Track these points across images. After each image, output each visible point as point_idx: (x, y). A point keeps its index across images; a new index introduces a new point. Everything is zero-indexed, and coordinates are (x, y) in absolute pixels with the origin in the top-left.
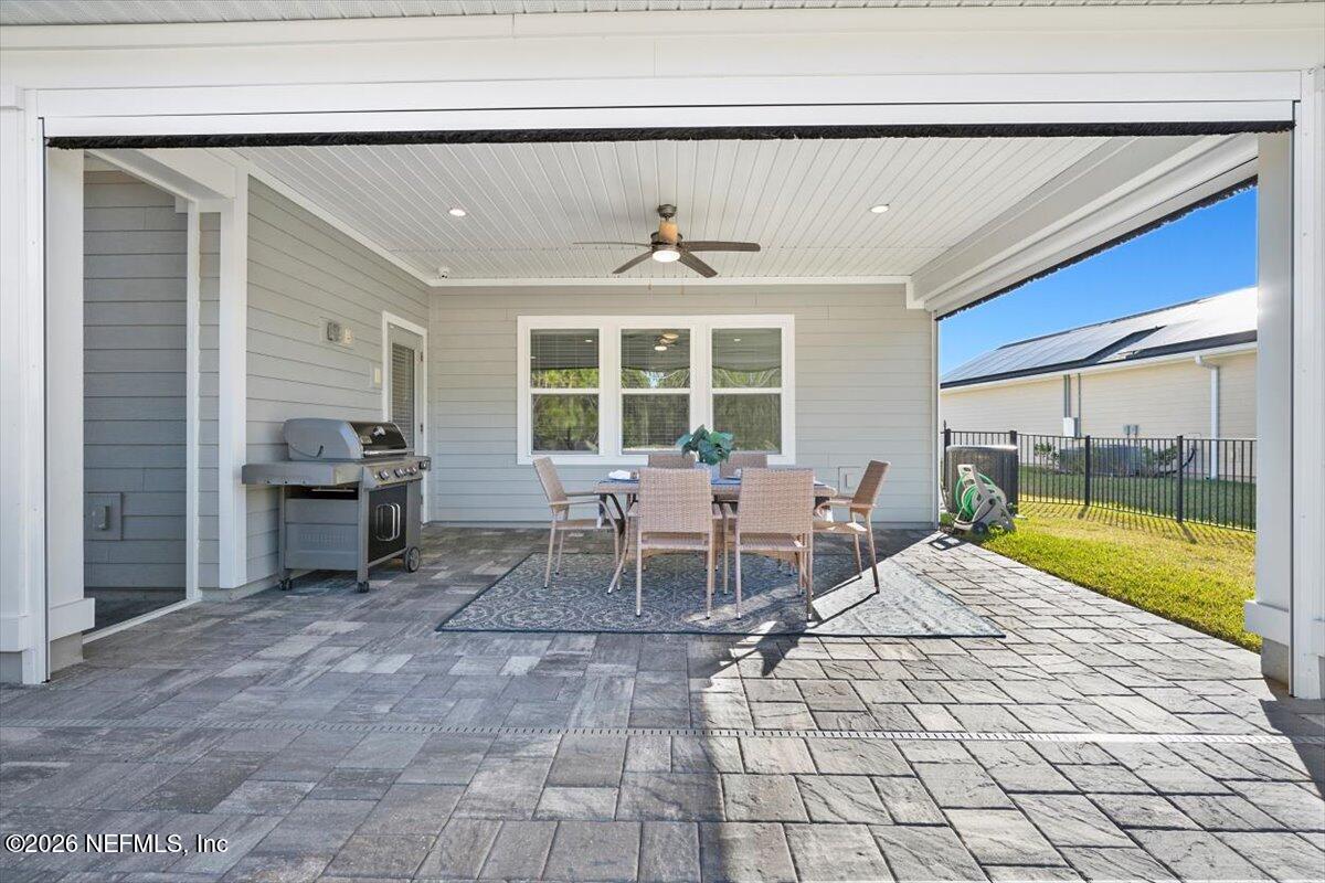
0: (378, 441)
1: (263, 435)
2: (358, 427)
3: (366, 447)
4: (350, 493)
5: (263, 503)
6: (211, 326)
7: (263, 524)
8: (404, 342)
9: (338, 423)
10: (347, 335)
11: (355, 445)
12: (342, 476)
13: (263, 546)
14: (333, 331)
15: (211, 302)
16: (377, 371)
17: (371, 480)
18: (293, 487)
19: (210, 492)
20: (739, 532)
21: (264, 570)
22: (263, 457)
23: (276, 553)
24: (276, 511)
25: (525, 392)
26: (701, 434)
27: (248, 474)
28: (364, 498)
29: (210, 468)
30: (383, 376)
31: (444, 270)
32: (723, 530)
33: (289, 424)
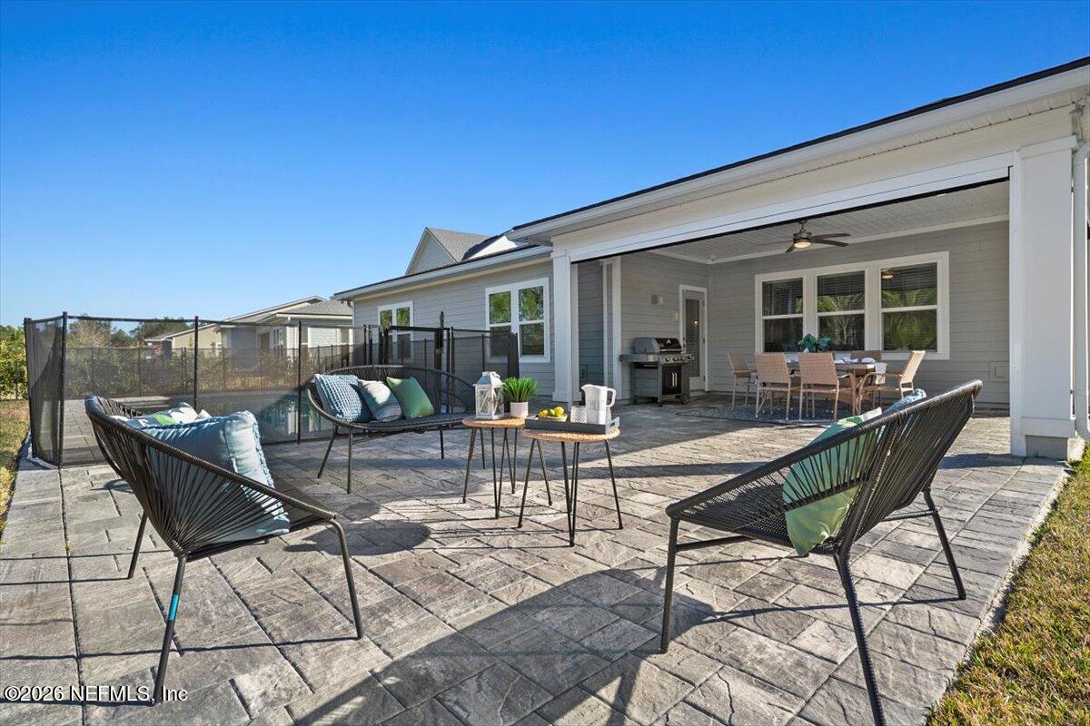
0: (667, 346)
1: (627, 344)
2: (659, 340)
3: (661, 348)
4: (654, 366)
5: (627, 370)
6: (610, 306)
7: (627, 379)
8: (694, 297)
9: (651, 339)
10: (661, 300)
11: (656, 347)
12: (651, 359)
13: (627, 387)
14: (654, 300)
15: (610, 297)
16: (677, 314)
17: (663, 361)
18: (635, 363)
19: (611, 365)
20: (802, 383)
21: (628, 396)
22: (627, 352)
23: (632, 391)
24: (631, 374)
25: (760, 318)
26: (808, 338)
27: (622, 358)
28: (660, 369)
29: (610, 356)
30: (681, 317)
31: (713, 256)
32: (796, 382)
33: (635, 339)
